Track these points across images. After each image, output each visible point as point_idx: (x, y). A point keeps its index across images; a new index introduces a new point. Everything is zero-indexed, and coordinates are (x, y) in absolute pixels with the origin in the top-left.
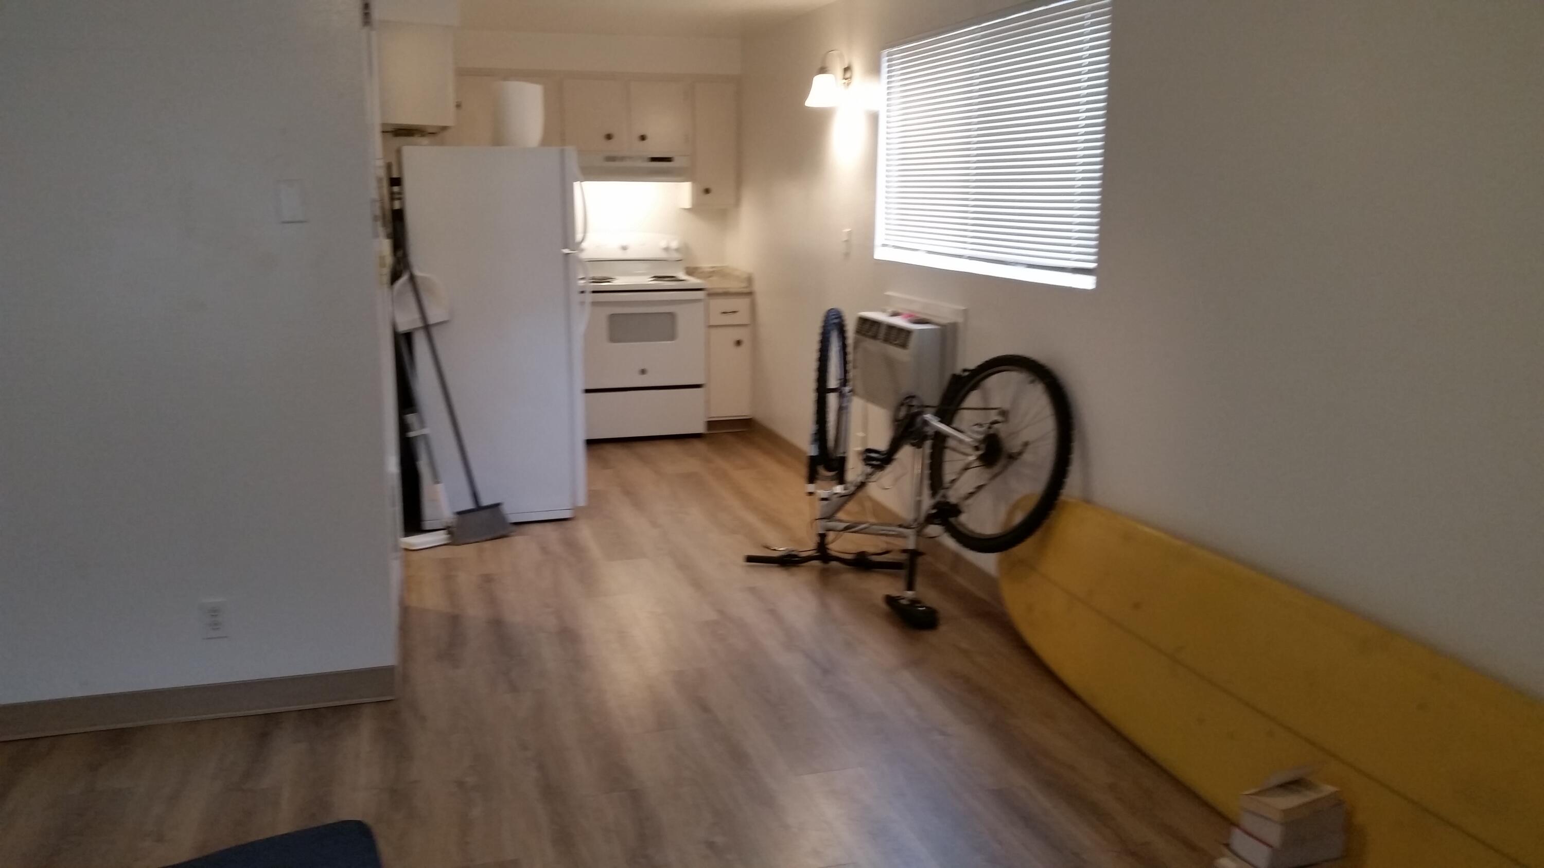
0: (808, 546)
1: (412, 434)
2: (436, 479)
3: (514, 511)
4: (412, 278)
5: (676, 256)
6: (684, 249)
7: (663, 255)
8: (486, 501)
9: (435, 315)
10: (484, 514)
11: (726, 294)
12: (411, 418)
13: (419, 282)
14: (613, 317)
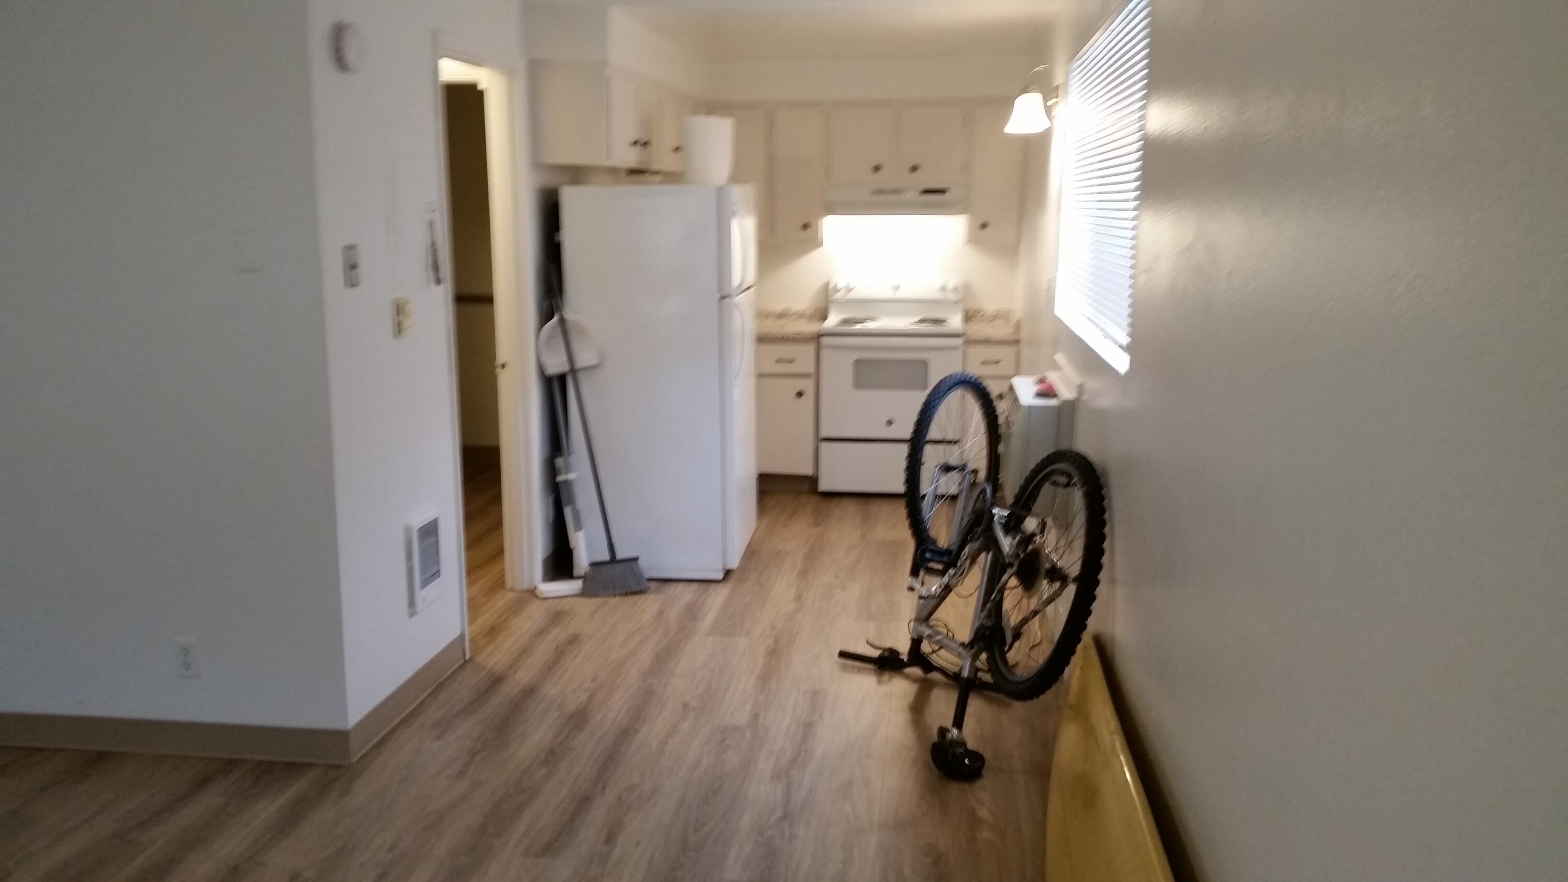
0: (903, 647)
1: (560, 478)
2: (578, 526)
3: (651, 566)
4: (562, 321)
5: (952, 297)
6: (966, 290)
7: (939, 296)
8: (620, 555)
9: (584, 358)
10: (618, 569)
11: (987, 342)
12: (560, 462)
13: (569, 326)
14: (858, 362)
